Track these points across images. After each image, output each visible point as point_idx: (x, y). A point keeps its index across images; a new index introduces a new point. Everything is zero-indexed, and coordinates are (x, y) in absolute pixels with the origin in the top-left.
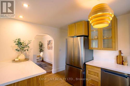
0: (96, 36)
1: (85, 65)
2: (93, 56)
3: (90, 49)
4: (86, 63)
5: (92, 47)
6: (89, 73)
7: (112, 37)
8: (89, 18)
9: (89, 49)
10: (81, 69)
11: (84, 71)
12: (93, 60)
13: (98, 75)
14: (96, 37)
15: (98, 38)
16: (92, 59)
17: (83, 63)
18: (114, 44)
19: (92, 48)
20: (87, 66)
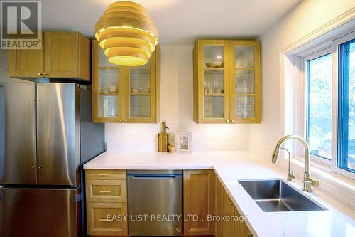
0: (114, 84)
1: (81, 171)
2: (106, 141)
3: (95, 121)
4: (86, 166)
5: (103, 115)
6: (94, 194)
7: (150, 92)
8: (97, 31)
9: (91, 121)
10: (68, 187)
11: (79, 191)
12: (105, 151)
13: (120, 190)
14: (113, 88)
15: (117, 91)
16: (102, 150)
17: (77, 167)
18: (153, 107)
19: (101, 119)
20: (88, 175)
